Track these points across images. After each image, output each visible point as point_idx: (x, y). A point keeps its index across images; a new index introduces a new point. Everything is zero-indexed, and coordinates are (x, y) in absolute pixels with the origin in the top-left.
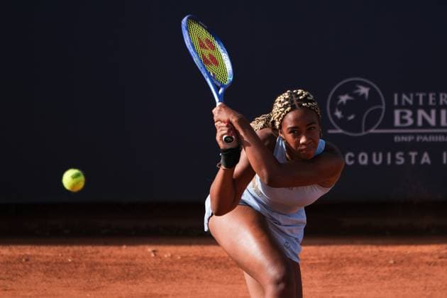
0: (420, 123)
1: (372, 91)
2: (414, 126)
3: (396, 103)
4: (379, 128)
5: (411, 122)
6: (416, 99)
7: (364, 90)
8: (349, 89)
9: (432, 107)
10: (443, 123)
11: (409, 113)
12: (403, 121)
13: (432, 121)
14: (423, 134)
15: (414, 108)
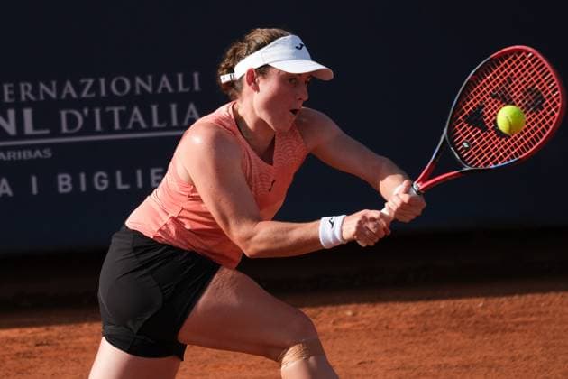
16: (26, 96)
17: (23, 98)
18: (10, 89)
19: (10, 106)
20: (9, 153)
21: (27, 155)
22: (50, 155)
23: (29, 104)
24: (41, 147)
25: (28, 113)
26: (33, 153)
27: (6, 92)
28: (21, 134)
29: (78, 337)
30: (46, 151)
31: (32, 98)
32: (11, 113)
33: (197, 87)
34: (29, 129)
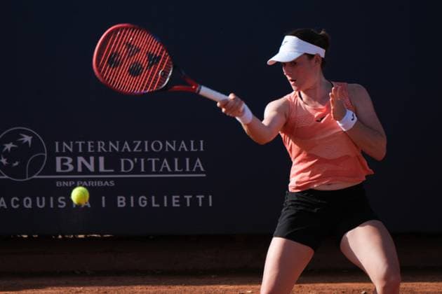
16: (101, 149)
17: (99, 150)
18: (92, 144)
19: (91, 154)
20: (89, 183)
21: (100, 184)
22: (113, 184)
25: (101, 159)
26: (104, 183)
27: (90, 146)
28: (97, 171)
30: (111, 182)
31: (105, 150)
32: (92, 159)
33: (202, 149)
34: (102, 169)
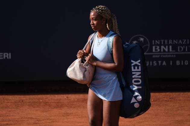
0: (162, 50)
1: (145, 40)
2: (160, 51)
3: (153, 43)
4: (147, 52)
5: (159, 50)
6: (161, 42)
7: (142, 39)
8: (137, 39)
9: (167, 45)
10: (171, 50)
11: (158, 47)
12: (156, 50)
13: (166, 50)
14: (163, 55)
15: (160, 45)
23: (171, 44)
24: (173, 54)
29: (179, 97)
